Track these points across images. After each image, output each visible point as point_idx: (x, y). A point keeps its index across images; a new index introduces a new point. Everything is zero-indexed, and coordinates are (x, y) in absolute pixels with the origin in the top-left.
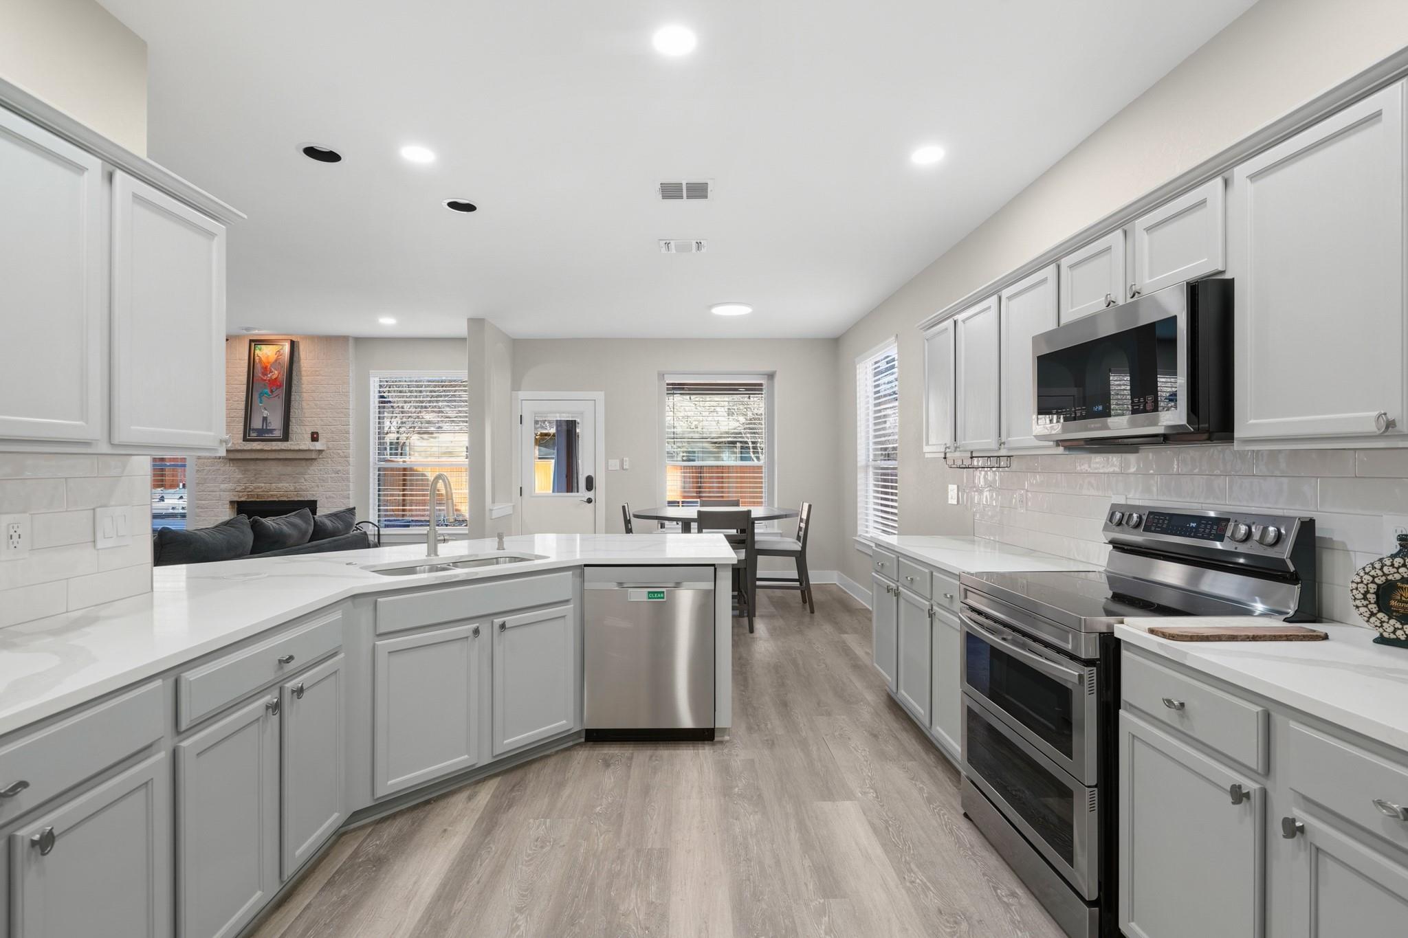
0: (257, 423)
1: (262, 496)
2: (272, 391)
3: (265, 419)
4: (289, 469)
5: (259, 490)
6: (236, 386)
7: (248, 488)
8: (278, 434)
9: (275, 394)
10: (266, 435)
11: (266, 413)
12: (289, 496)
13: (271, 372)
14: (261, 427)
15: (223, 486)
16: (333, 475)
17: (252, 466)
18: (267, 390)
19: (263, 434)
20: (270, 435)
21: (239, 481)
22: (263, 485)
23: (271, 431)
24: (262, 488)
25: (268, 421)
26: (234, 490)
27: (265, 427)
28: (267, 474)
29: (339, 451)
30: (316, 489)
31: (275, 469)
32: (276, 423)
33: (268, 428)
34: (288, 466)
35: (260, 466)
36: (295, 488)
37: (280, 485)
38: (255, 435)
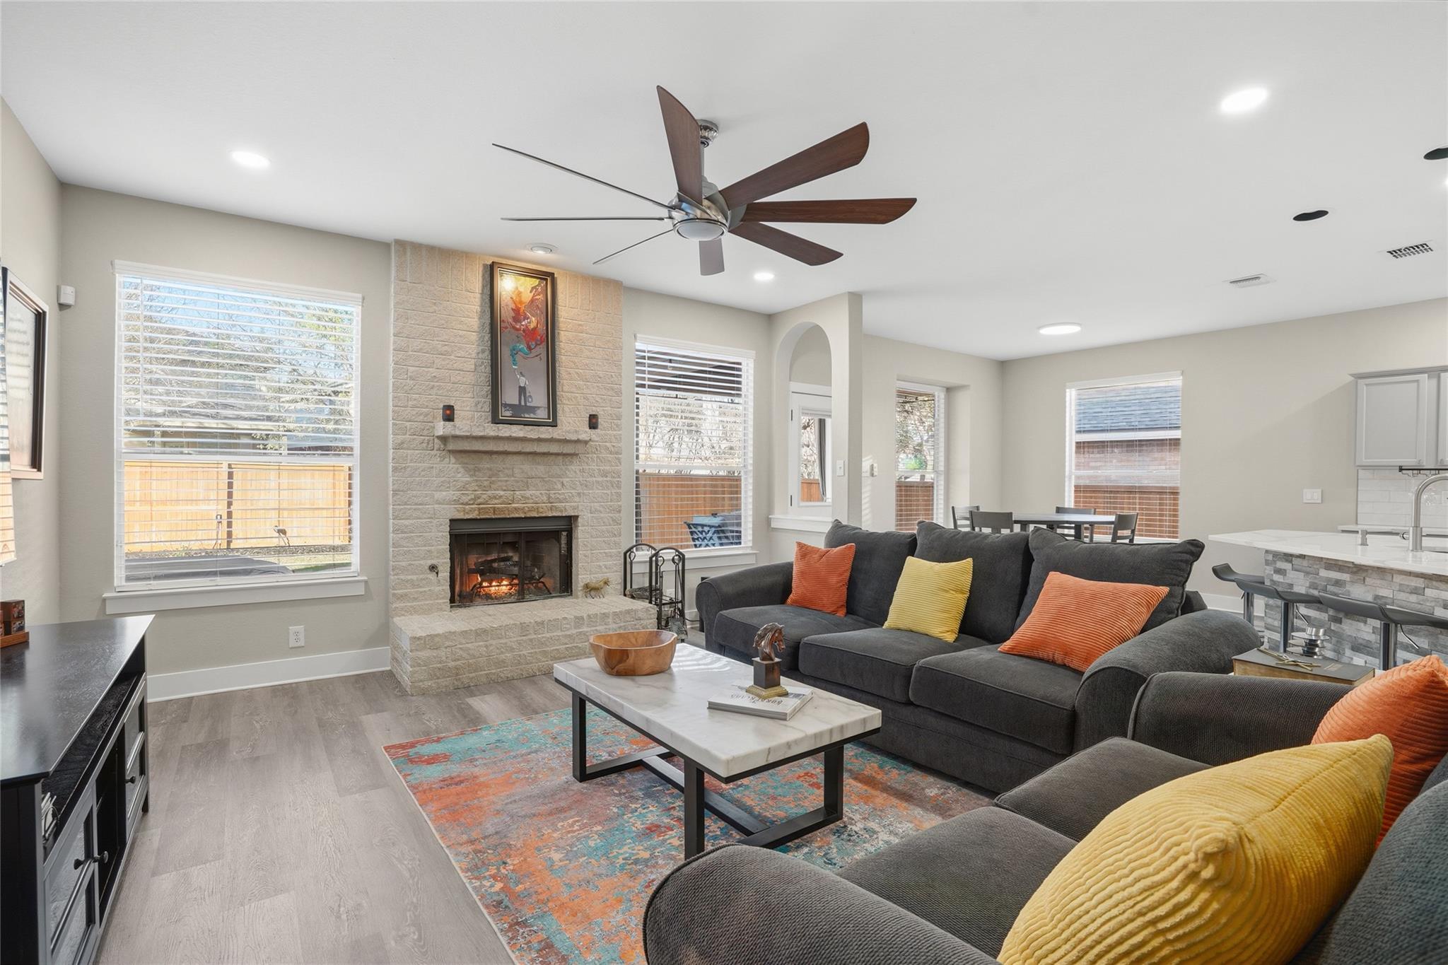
0: (510, 396)
1: (501, 510)
2: (530, 348)
3: (522, 390)
4: (540, 469)
5: (496, 501)
6: (461, 332)
7: (479, 498)
8: (542, 414)
9: (534, 352)
10: (527, 416)
11: (523, 381)
12: (541, 510)
13: (526, 318)
14: (518, 403)
15: (438, 495)
16: (600, 479)
17: (486, 464)
18: (522, 346)
19: (519, 415)
20: (532, 415)
21: (464, 488)
22: (502, 493)
23: (533, 409)
24: (501, 497)
25: (528, 394)
26: (457, 502)
27: (523, 403)
28: (508, 476)
29: (607, 444)
30: (577, 499)
31: (522, 468)
32: (538, 398)
33: (528, 404)
34: (539, 464)
35: (498, 463)
36: (549, 497)
37: (528, 493)
38: (508, 413)
